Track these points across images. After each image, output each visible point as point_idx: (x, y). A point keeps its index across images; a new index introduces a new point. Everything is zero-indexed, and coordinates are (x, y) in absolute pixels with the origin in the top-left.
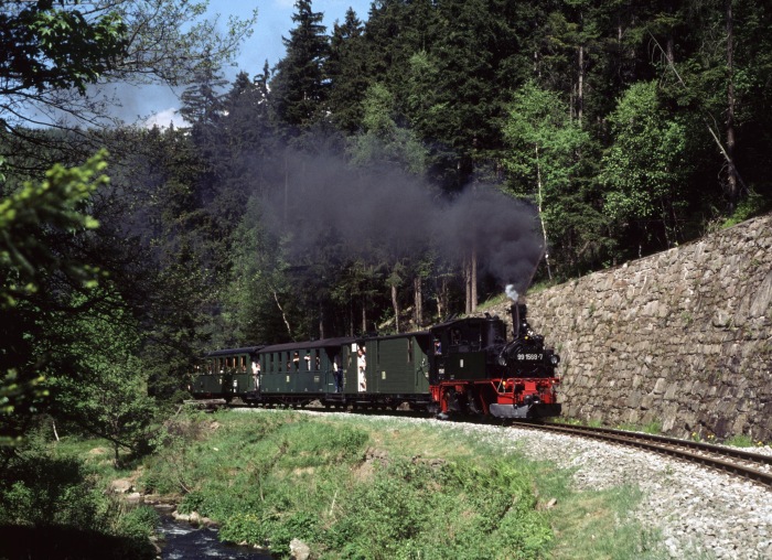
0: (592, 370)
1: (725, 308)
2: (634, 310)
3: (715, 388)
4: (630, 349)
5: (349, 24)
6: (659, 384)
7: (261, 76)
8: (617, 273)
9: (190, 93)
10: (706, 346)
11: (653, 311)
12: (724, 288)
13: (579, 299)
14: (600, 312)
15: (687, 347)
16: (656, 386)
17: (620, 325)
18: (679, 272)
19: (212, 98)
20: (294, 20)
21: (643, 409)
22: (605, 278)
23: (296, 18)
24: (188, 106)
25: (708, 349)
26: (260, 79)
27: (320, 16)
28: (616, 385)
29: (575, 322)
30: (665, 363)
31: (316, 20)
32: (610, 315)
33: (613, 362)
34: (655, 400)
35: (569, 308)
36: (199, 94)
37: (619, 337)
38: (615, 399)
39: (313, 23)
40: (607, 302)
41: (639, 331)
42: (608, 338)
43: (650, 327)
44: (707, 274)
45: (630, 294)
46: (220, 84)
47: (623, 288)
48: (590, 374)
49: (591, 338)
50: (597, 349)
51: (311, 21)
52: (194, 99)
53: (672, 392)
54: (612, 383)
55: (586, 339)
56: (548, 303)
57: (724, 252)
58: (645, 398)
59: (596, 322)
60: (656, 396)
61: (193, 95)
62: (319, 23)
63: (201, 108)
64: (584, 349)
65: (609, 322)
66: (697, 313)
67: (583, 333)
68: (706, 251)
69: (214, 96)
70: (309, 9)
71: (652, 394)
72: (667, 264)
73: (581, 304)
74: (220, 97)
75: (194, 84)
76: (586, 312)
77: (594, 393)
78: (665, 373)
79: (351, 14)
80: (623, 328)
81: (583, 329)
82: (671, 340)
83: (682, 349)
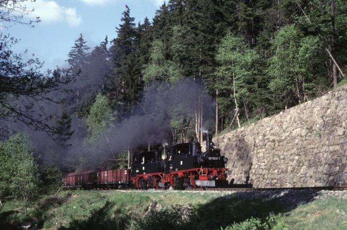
0: (265, 165)
1: (341, 126)
2: (287, 134)
3: (338, 167)
4: (285, 154)
5: (145, 24)
6: (303, 170)
7: (104, 42)
8: (277, 117)
9: (72, 52)
10: (331, 147)
11: (298, 133)
12: (340, 117)
13: (257, 132)
14: (269, 136)
15: (319, 149)
16: (302, 170)
17: (279, 141)
18: (312, 112)
19: (82, 55)
20: (122, 20)
21: (294, 183)
22: (271, 120)
23: (123, 19)
24: (71, 58)
25: (332, 148)
26: (103, 44)
27: (133, 19)
28: (278, 171)
29: (255, 142)
30: (306, 158)
31: (131, 21)
32: (274, 137)
33: (276, 161)
34: (301, 178)
35: (251, 136)
36: (76, 53)
37: (279, 148)
38: (278, 180)
39: (130, 22)
40: (272, 132)
41: (290, 144)
42: (273, 149)
43: (297, 141)
44: (329, 111)
45: (284, 127)
46: (86, 49)
47: (281, 124)
48: (263, 168)
49: (264, 150)
50: (267, 155)
51: (129, 21)
52: (74, 55)
53: (311, 172)
54: (276, 171)
55: (261, 150)
56: (240, 135)
57: (338, 99)
58: (295, 177)
59: (266, 141)
60: (302, 176)
61: (74, 53)
62: (133, 22)
63: (78, 59)
64: (260, 156)
65: (274, 141)
66: (324, 131)
67: (260, 147)
68: (327, 100)
69: (84, 54)
70: (128, 15)
71: (299, 174)
72: (305, 109)
73: (258, 134)
74: (85, 55)
75: (75, 49)
76: (260, 137)
77: (266, 177)
78: (306, 163)
79: (146, 20)
80: (281, 144)
81: (259, 146)
82: (309, 146)
83: (316, 151)
